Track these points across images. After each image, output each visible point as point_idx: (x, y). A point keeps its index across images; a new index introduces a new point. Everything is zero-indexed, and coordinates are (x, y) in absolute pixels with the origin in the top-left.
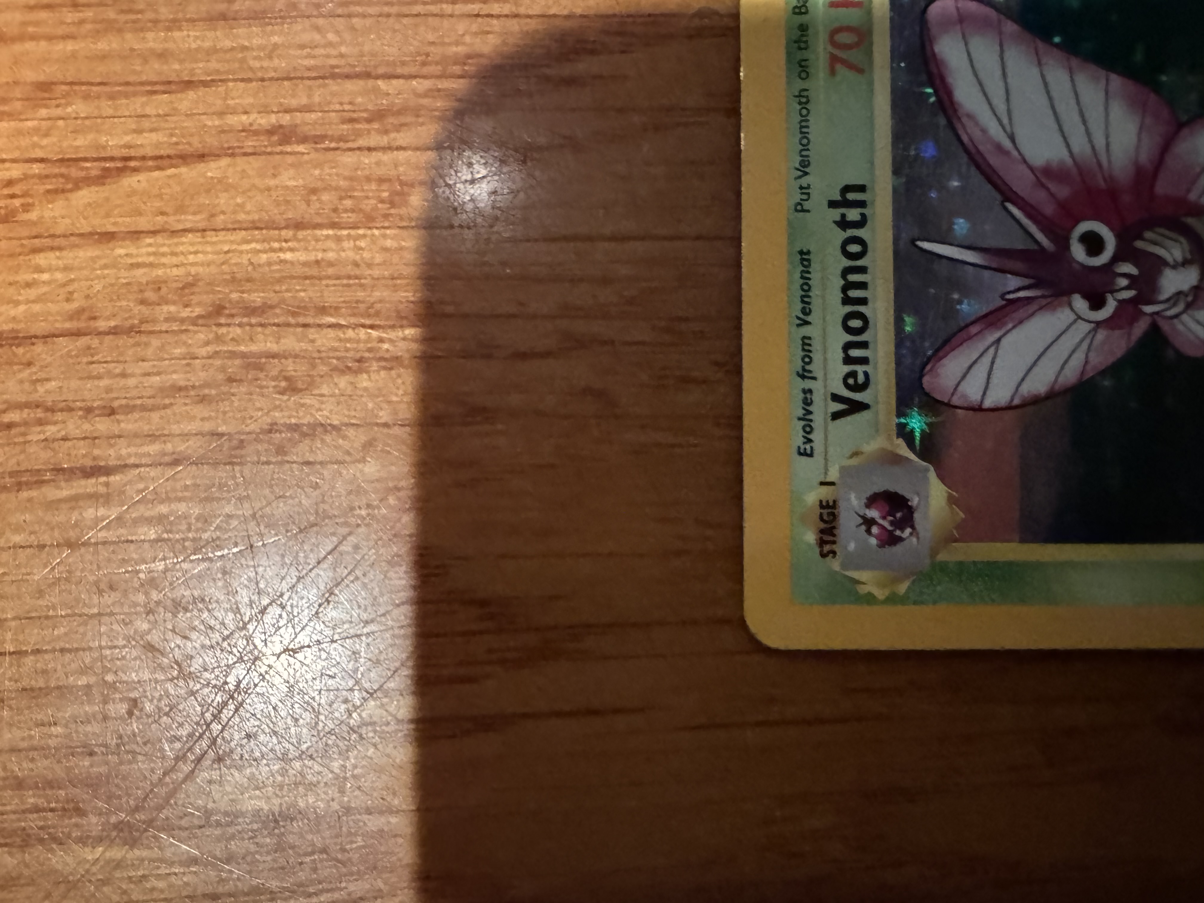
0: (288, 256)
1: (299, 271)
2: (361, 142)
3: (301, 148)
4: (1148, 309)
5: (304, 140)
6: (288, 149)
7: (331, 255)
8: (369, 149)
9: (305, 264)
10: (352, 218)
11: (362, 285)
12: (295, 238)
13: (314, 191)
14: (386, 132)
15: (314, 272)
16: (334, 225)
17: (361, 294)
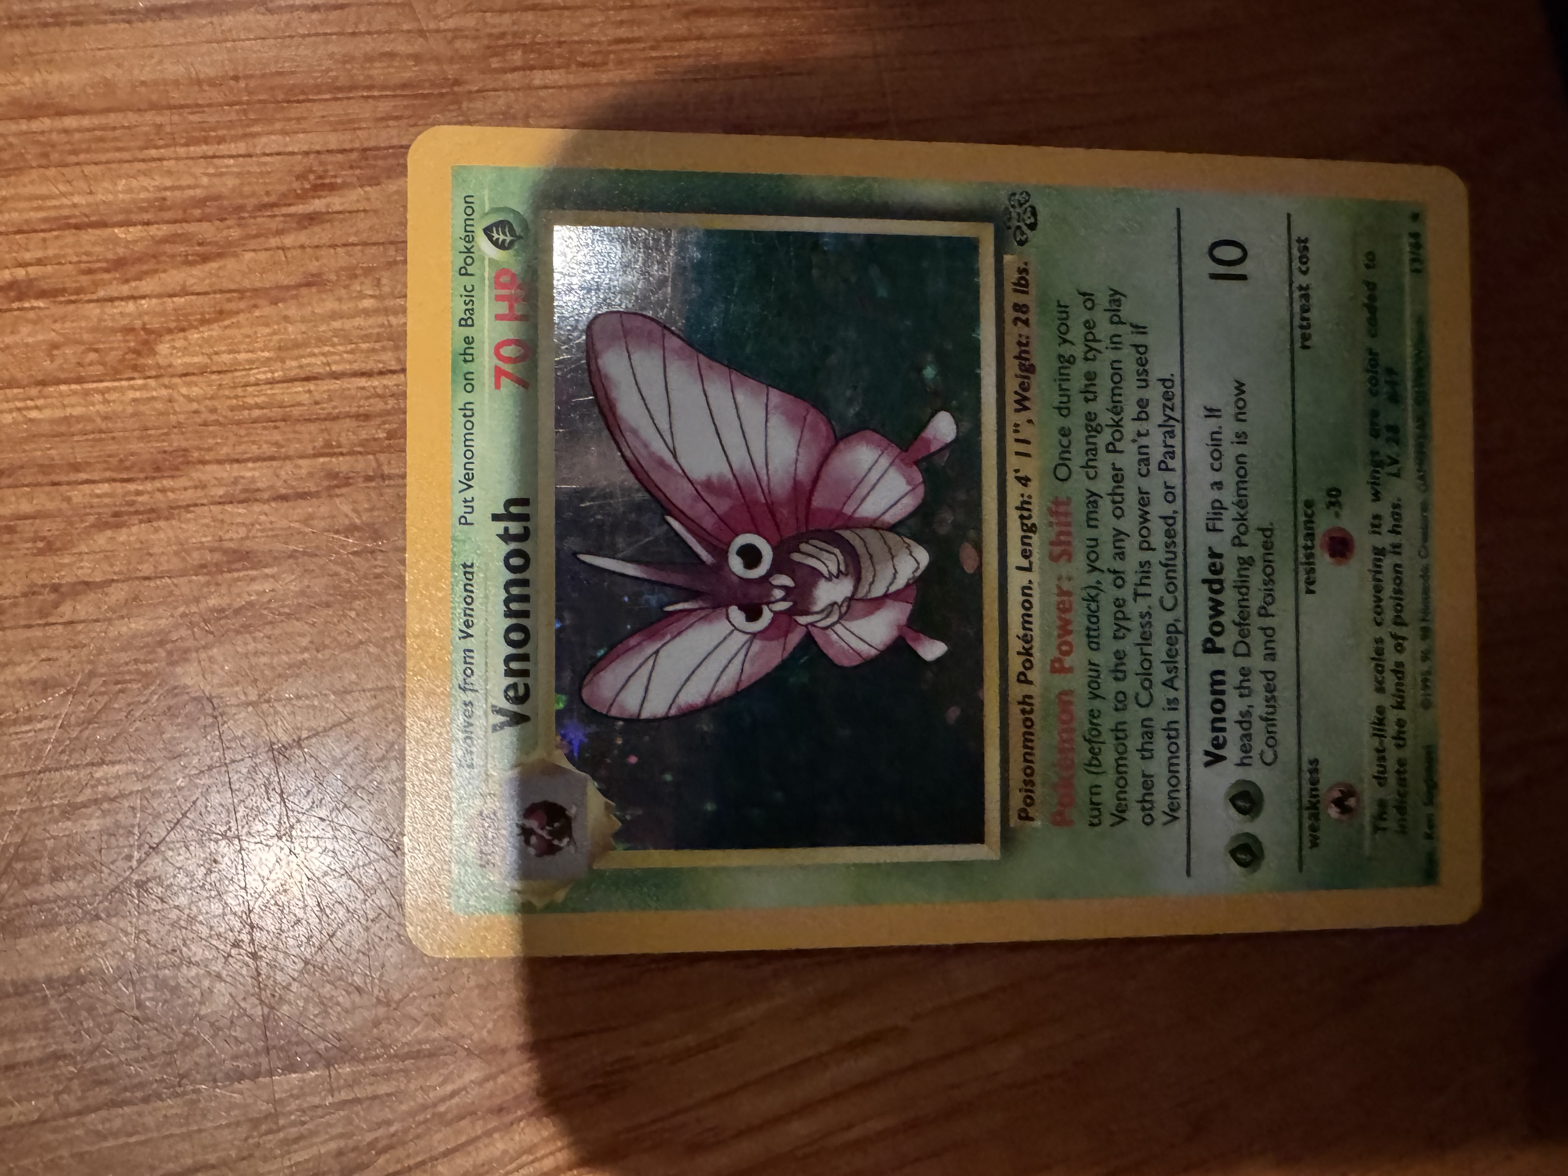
0: (34, 414)
1: (46, 428)
2: (101, 293)
3: (41, 304)
4: (803, 620)
5: (42, 294)
6: (27, 305)
7: (78, 411)
8: (112, 300)
9: (52, 421)
10: (98, 370)
11: (113, 438)
12: (41, 396)
13: (55, 346)
14: (127, 281)
15: (63, 429)
16: (80, 380)
17: (113, 447)
